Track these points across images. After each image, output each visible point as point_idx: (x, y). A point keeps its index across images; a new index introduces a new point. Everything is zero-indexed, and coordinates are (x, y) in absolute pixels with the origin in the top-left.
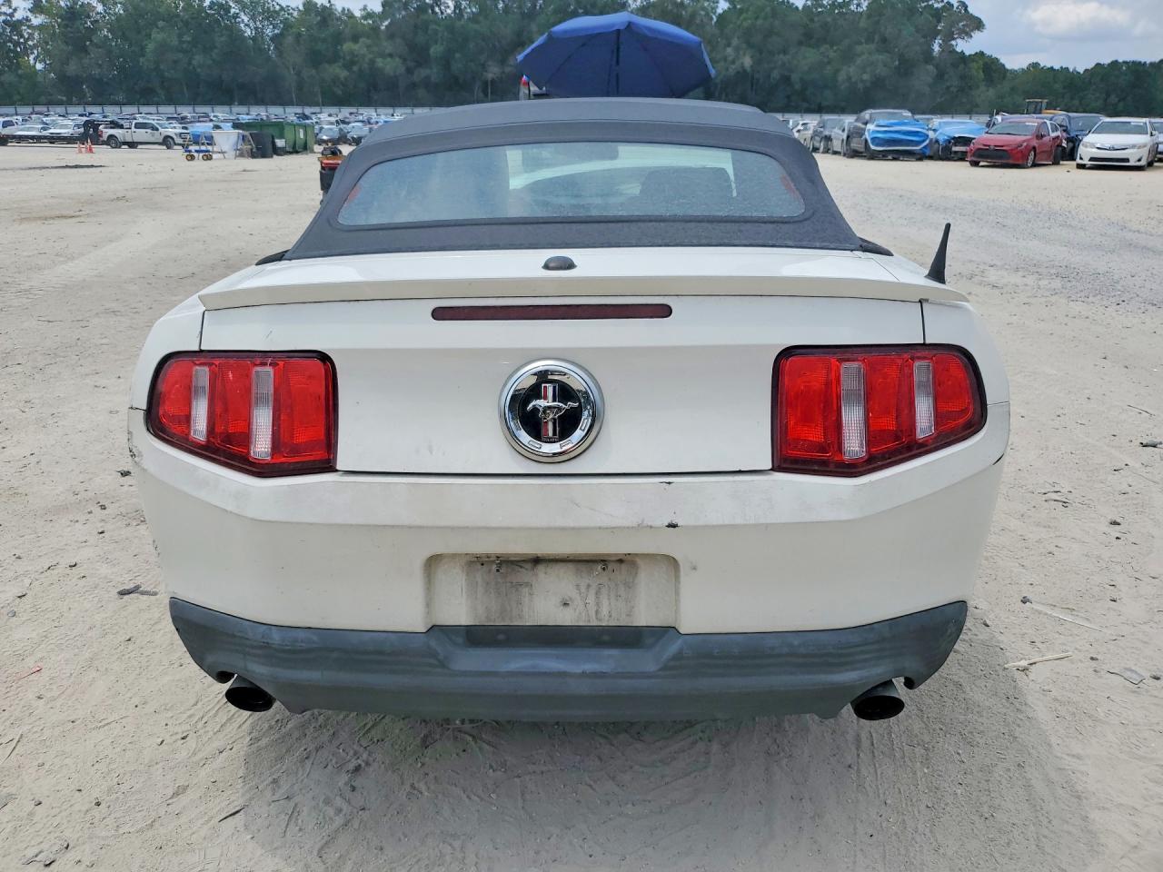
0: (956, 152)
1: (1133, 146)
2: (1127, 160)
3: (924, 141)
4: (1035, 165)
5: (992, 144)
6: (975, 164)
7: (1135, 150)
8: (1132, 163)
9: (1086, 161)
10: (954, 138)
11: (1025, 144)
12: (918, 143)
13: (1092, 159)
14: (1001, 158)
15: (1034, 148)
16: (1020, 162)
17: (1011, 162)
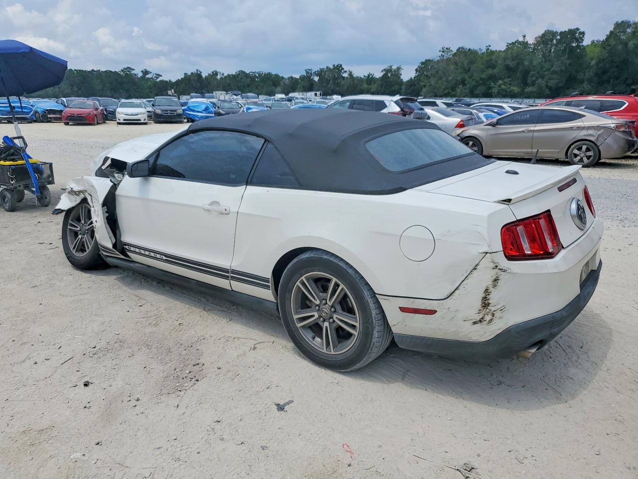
0: (50, 118)
1: (141, 114)
2: (140, 120)
3: (31, 112)
4: (98, 124)
5: (76, 113)
6: (67, 124)
7: (142, 115)
8: (142, 121)
9: (122, 121)
10: (47, 110)
11: (92, 113)
12: (28, 113)
13: (124, 120)
14: (81, 120)
15: (96, 115)
16: (92, 122)
17: (88, 122)
